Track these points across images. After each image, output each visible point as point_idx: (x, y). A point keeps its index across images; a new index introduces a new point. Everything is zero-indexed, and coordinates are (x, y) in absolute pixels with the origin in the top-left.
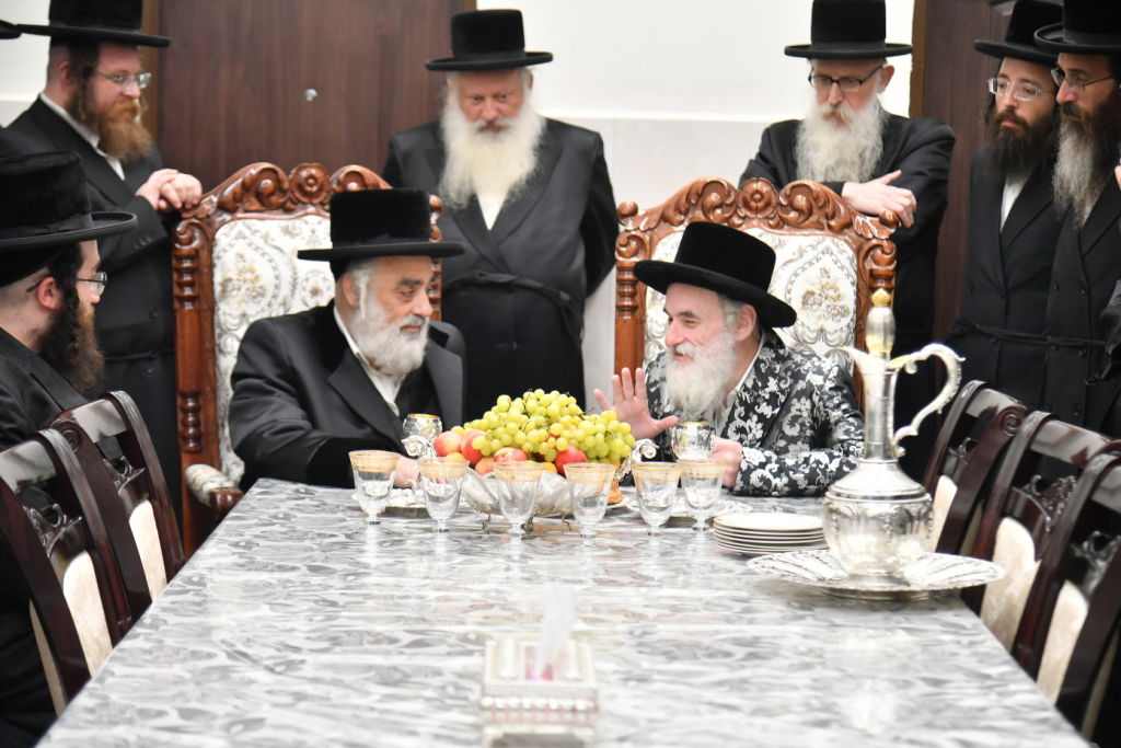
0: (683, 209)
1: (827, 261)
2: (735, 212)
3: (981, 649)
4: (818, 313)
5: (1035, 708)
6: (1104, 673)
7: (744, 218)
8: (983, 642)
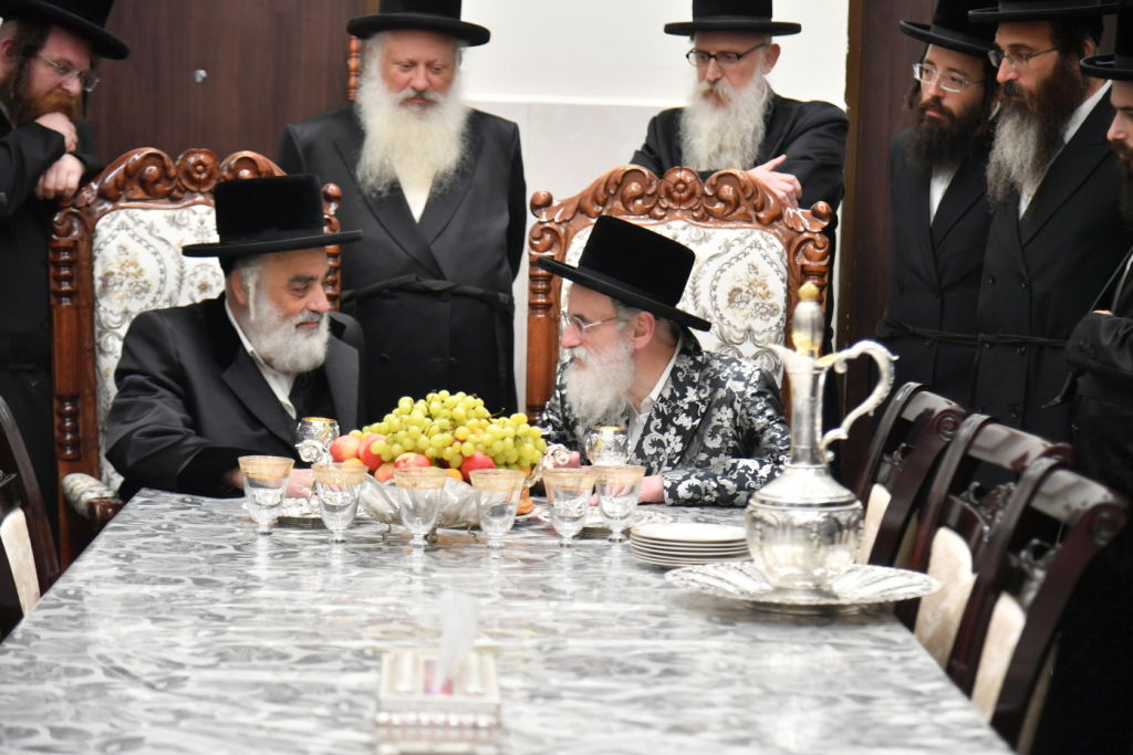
0: (601, 199)
1: (755, 256)
2: (657, 203)
3: (914, 665)
4: (746, 312)
5: (966, 725)
6: (1041, 689)
7: (666, 209)
8: (914, 658)
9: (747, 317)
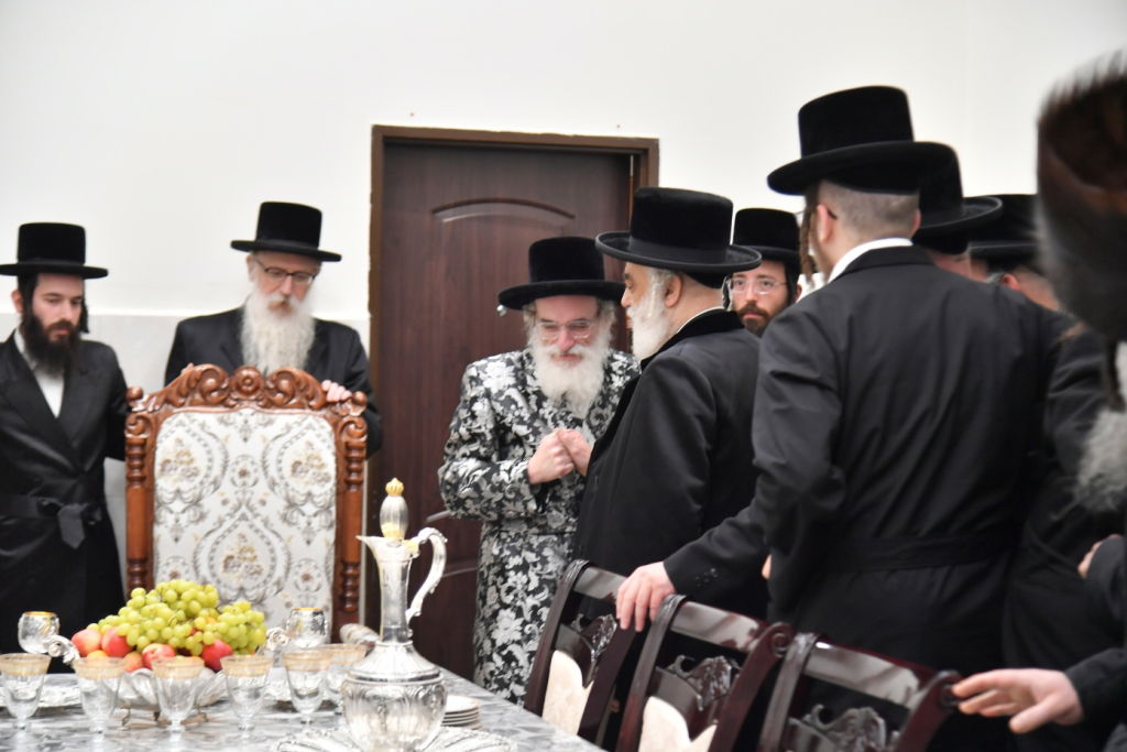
0: (184, 392)
2: (229, 395)
4: (306, 479)
7: (237, 400)
9: (307, 483)
